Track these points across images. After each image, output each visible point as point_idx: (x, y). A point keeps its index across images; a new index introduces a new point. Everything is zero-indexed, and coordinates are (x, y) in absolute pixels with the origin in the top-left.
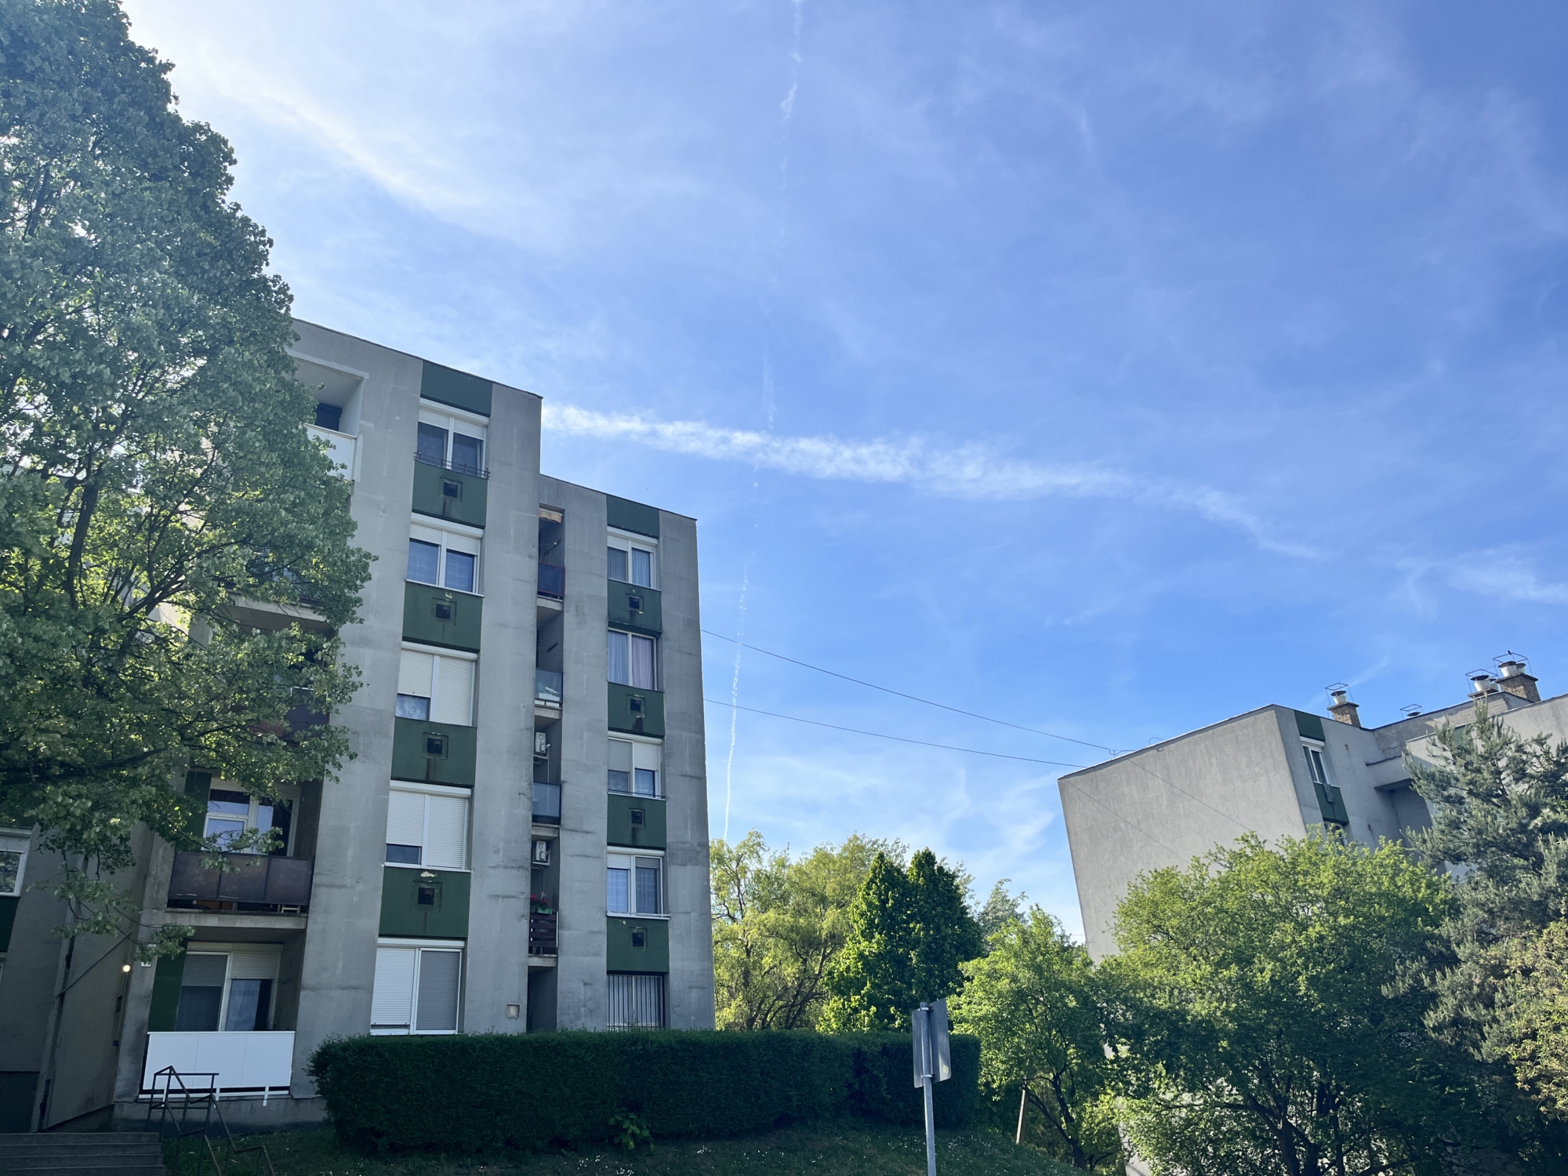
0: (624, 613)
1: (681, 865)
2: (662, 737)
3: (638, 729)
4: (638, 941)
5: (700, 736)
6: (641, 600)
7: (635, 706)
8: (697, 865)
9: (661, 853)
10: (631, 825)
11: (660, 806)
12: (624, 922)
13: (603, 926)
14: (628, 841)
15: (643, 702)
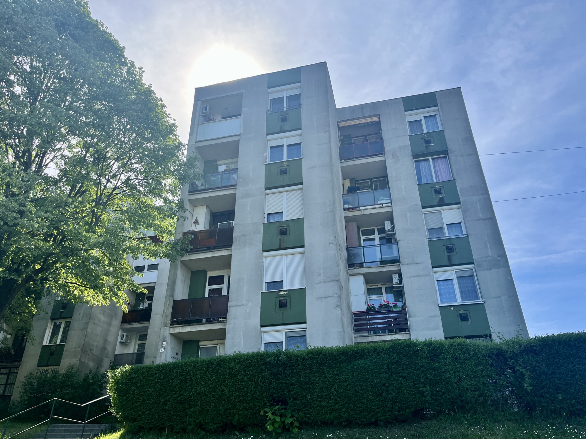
0: (422, 148)
1: (487, 270)
2: (459, 203)
3: (442, 203)
4: (464, 318)
5: (486, 196)
6: (431, 139)
7: (438, 192)
8: (500, 268)
9: (472, 266)
10: (447, 254)
11: (465, 240)
12: (452, 308)
13: (438, 312)
14: (446, 263)
15: (442, 189)
